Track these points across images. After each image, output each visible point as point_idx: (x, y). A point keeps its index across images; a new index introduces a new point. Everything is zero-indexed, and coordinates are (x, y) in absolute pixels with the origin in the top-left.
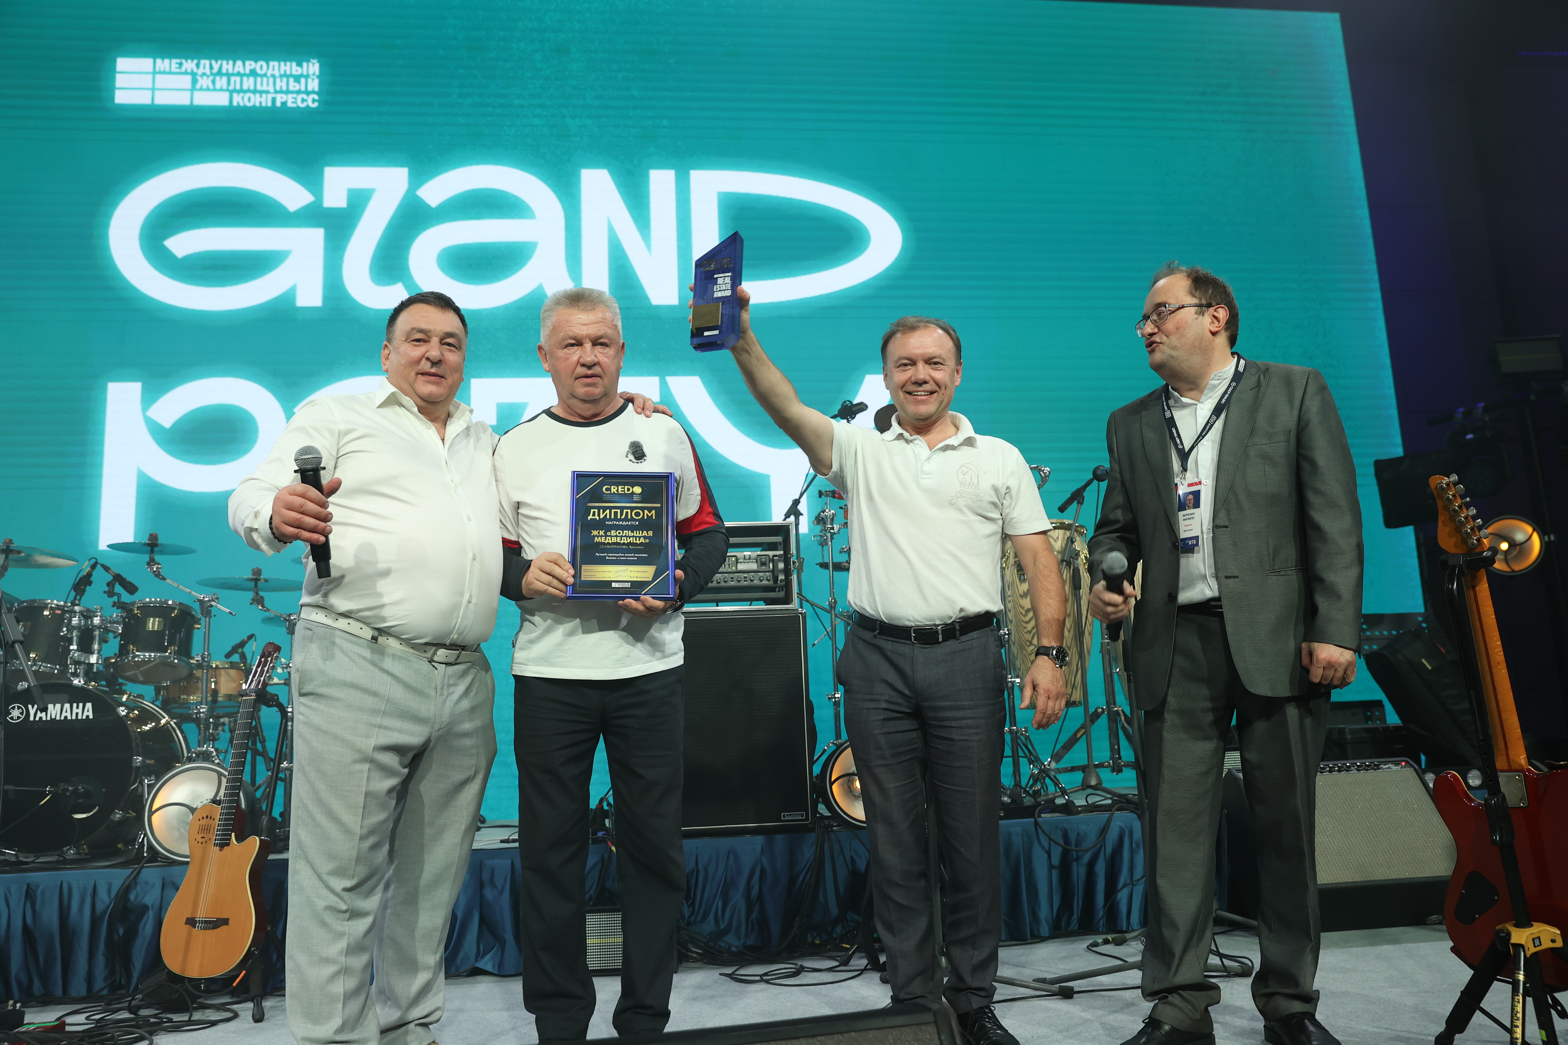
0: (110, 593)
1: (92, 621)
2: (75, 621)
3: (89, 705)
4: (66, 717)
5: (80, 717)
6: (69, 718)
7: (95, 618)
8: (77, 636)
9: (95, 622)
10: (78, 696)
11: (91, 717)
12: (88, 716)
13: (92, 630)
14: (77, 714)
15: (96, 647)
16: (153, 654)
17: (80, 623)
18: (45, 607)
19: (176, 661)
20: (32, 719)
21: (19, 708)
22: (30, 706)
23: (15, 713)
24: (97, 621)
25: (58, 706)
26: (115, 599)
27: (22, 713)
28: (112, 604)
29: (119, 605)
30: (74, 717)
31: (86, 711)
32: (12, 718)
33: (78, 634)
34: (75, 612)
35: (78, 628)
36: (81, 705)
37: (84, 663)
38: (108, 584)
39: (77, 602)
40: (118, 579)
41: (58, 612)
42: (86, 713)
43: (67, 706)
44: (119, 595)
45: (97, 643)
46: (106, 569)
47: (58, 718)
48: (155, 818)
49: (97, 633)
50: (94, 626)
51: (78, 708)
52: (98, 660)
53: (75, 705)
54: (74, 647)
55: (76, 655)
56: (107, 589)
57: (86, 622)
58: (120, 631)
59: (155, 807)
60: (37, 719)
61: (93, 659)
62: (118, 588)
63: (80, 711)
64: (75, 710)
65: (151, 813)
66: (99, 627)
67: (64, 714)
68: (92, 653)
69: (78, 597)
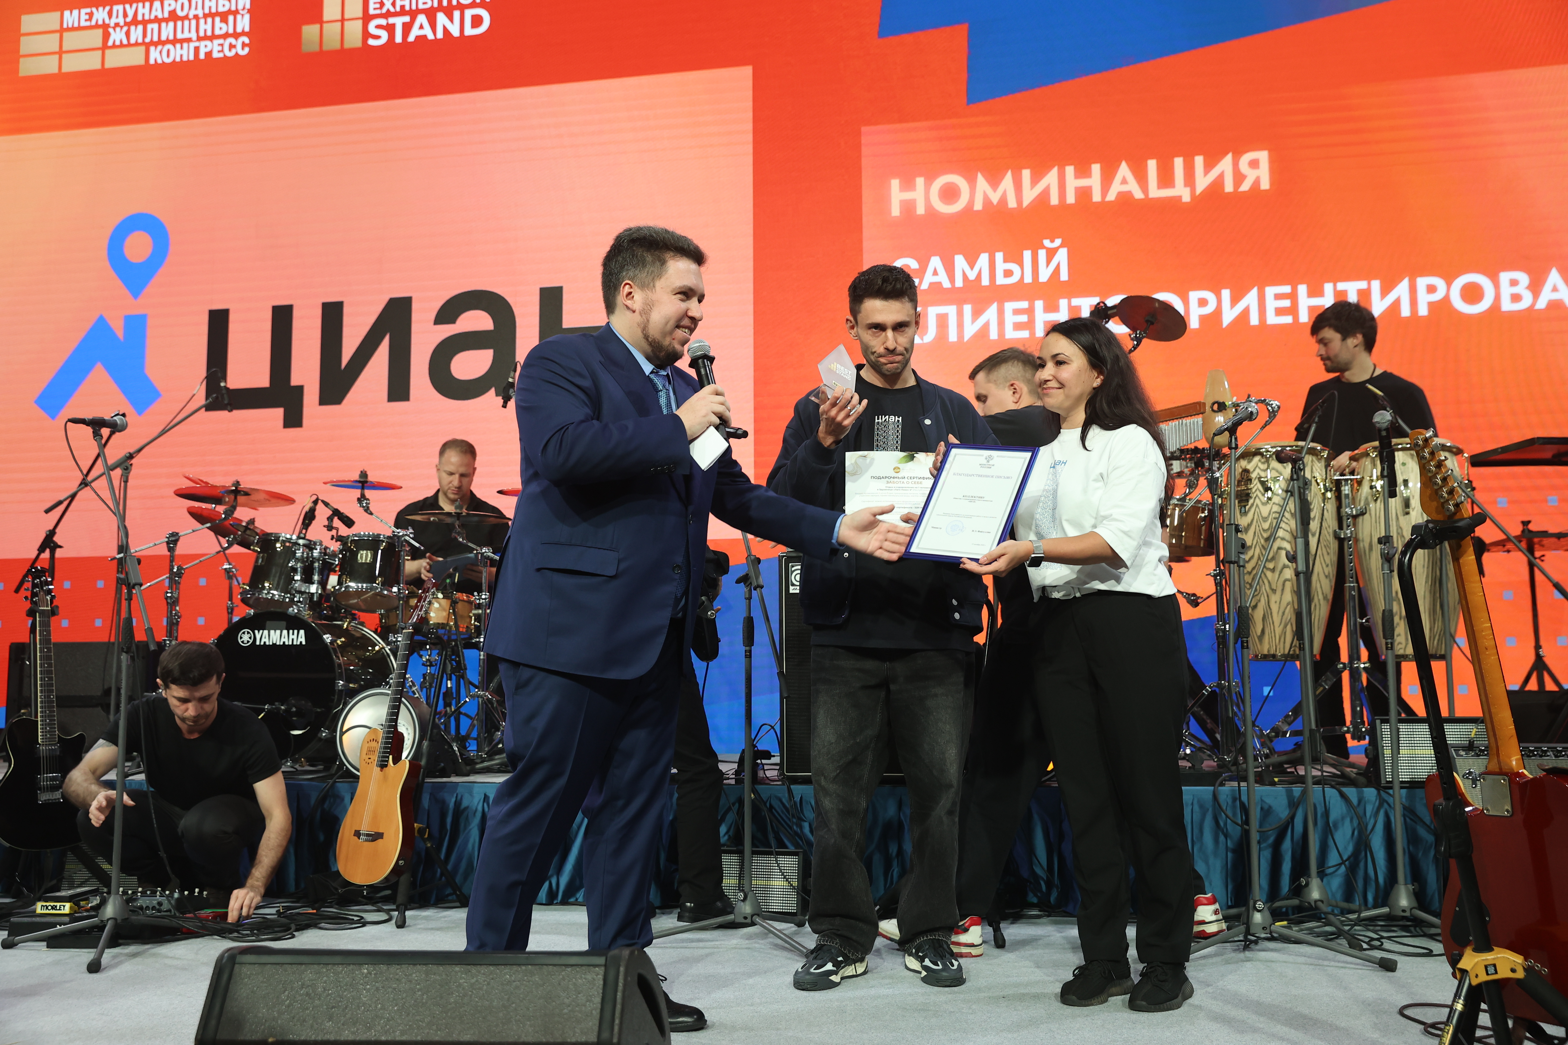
0: (330, 528)
1: (312, 554)
2: (299, 554)
3: (302, 632)
4: (284, 642)
5: (295, 643)
6: (287, 643)
7: (314, 551)
8: (300, 567)
9: (315, 554)
10: (293, 623)
11: (304, 643)
12: (301, 642)
13: (313, 562)
14: (293, 639)
15: (316, 578)
16: (365, 585)
17: (302, 556)
18: (277, 540)
19: (386, 592)
20: (258, 643)
21: (248, 633)
22: (256, 632)
23: (246, 638)
24: (316, 553)
25: (278, 632)
26: (334, 532)
27: (250, 638)
28: (330, 537)
29: (339, 539)
30: (290, 643)
31: (299, 638)
32: (243, 642)
33: (302, 565)
34: (299, 545)
35: (301, 560)
36: (296, 631)
37: (304, 592)
38: (328, 519)
39: (302, 535)
40: (336, 513)
41: (288, 544)
42: (300, 640)
43: (285, 632)
44: (337, 529)
45: (317, 574)
46: (326, 504)
47: (278, 643)
48: (345, 737)
49: (316, 565)
50: (314, 558)
51: (293, 634)
52: (317, 589)
53: (291, 631)
54: (298, 577)
55: (296, 585)
56: (326, 523)
57: (308, 554)
58: (337, 563)
59: (345, 729)
60: (262, 643)
61: (313, 589)
62: (337, 522)
63: (295, 637)
64: (291, 637)
65: (342, 733)
66: (318, 560)
67: (283, 640)
68: (313, 583)
69: (304, 531)
